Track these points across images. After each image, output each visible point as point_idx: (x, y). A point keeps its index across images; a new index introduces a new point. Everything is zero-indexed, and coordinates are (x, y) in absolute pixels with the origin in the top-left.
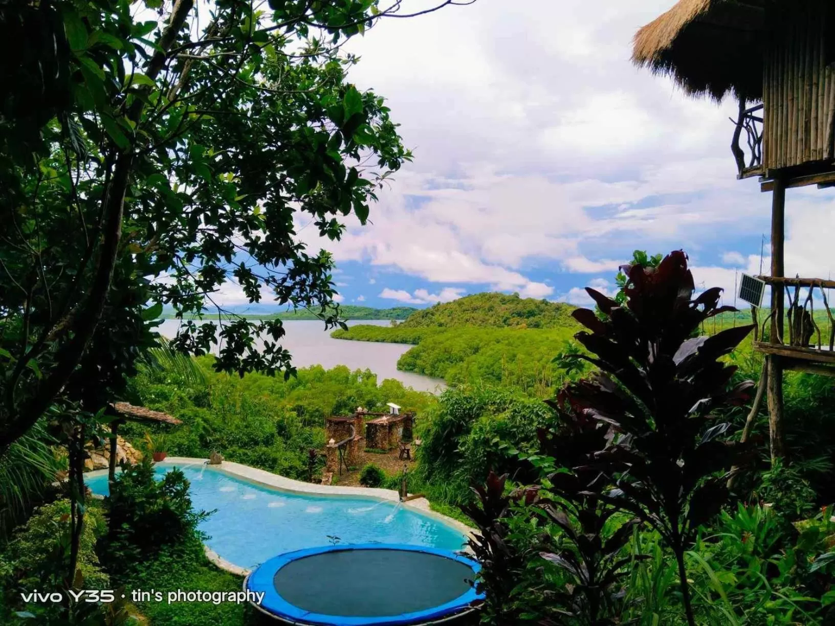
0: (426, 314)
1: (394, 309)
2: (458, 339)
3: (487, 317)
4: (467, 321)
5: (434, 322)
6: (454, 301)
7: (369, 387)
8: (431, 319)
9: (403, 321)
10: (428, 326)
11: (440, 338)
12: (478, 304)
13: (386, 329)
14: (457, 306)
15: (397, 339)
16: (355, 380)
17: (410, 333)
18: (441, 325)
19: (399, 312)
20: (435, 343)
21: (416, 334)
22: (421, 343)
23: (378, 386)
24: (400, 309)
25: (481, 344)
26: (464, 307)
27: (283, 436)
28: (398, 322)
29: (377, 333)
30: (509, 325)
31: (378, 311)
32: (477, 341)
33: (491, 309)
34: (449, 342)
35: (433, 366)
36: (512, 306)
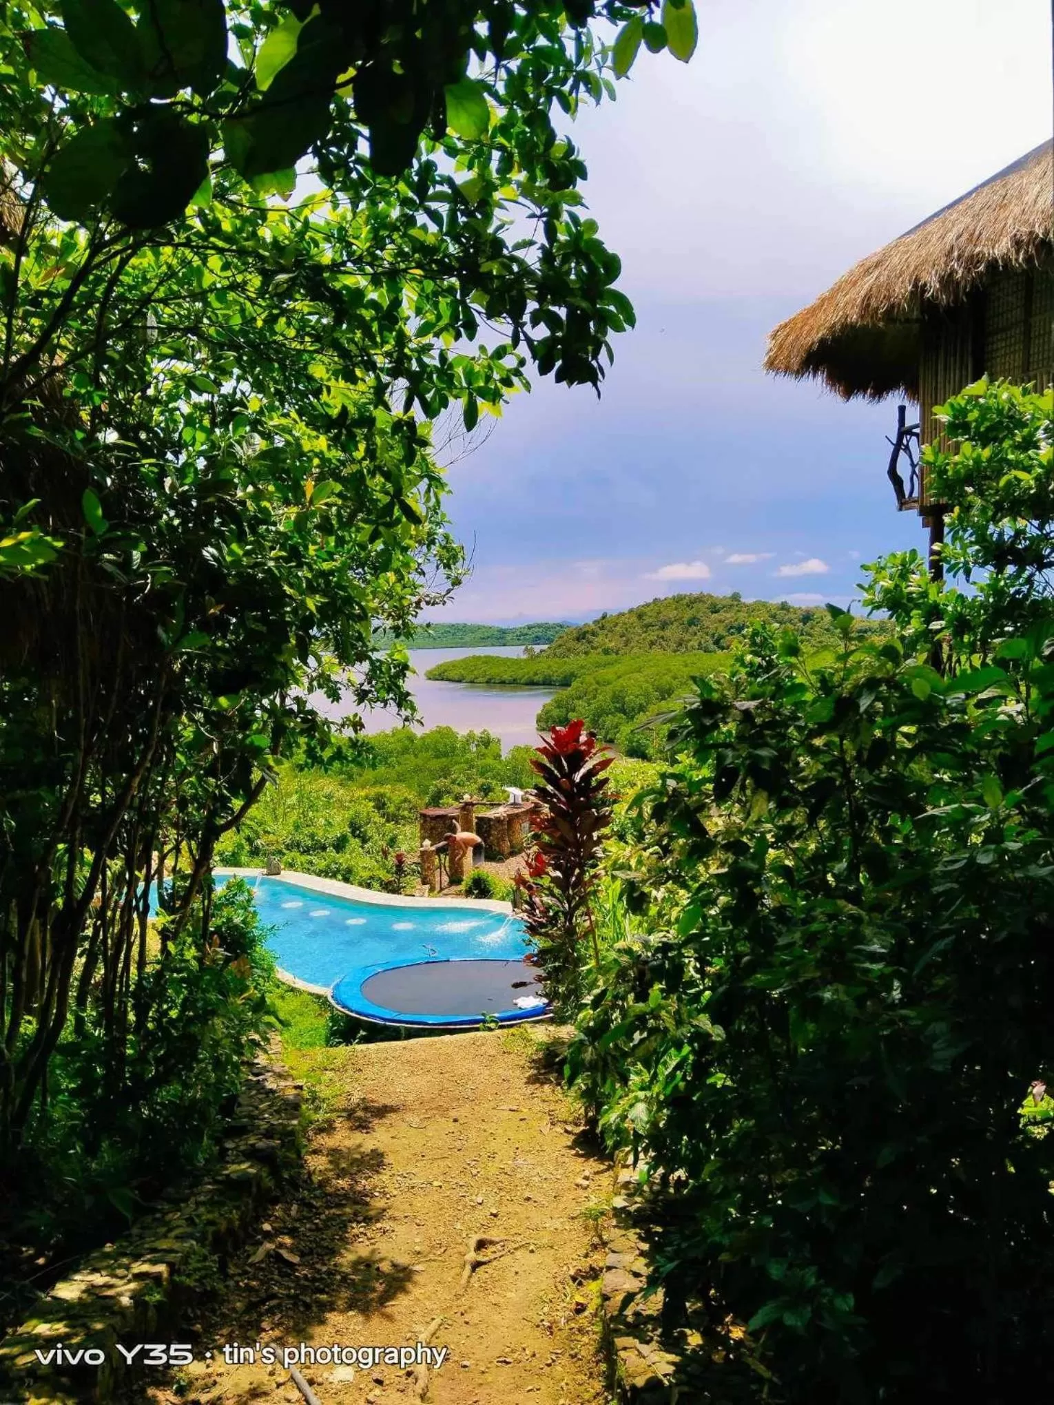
0: (582, 635)
1: (529, 628)
2: (637, 675)
3: (687, 637)
4: (652, 643)
5: (595, 648)
6: (631, 611)
7: (490, 761)
8: (589, 642)
9: (545, 647)
10: (586, 653)
11: (608, 673)
12: (672, 614)
13: (516, 662)
14: (634, 619)
15: (536, 678)
16: (465, 750)
17: (557, 668)
18: (606, 652)
19: (537, 631)
20: (598, 683)
21: (567, 669)
22: (574, 684)
23: (503, 758)
24: (540, 626)
25: (675, 683)
26: (647, 620)
27: (358, 836)
28: (537, 648)
29: (502, 669)
30: (723, 648)
31: (503, 632)
32: (668, 678)
33: (692, 622)
34: (621, 681)
35: (595, 722)
36: (728, 615)
